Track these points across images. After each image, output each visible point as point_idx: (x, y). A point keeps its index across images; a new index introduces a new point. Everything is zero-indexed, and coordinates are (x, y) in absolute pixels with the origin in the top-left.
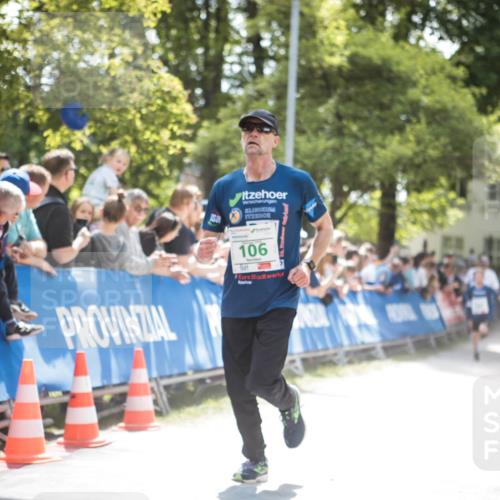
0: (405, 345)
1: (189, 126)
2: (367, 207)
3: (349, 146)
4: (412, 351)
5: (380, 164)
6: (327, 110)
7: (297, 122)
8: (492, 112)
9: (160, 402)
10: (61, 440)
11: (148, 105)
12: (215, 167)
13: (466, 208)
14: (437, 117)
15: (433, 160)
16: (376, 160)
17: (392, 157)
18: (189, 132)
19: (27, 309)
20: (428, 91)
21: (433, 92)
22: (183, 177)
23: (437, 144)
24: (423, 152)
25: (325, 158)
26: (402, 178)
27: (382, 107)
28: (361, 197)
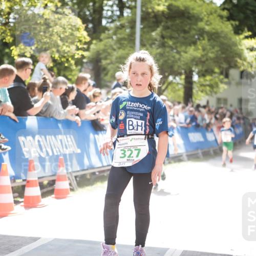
0: (198, 154)
1: (85, 43)
2: (178, 84)
3: (168, 52)
4: (202, 157)
5: (184, 61)
6: (157, 34)
7: (141, 40)
8: (241, 34)
9: (73, 184)
10: (22, 204)
12: (100, 64)
13: (229, 84)
14: (213, 37)
15: (211, 59)
16: (182, 59)
17: (190, 58)
18: (85, 46)
19: (3, 137)
20: (208, 23)
21: (211, 24)
22: (83, 70)
23: (213, 50)
24: (206, 55)
26: (195, 68)
27: (185, 32)
28: (175, 78)
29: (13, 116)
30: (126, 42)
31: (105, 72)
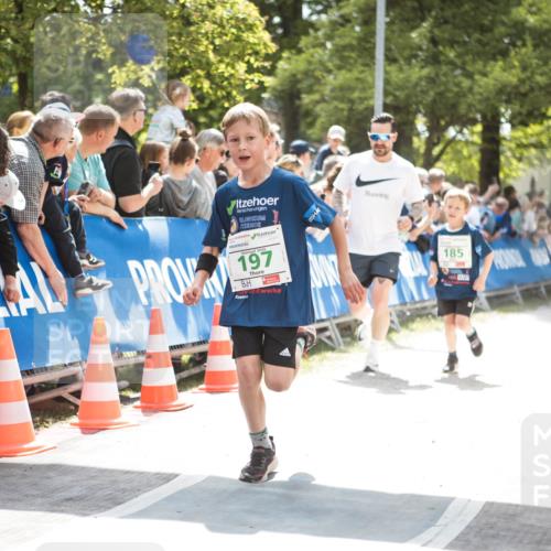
0: (514, 294)
1: (267, 57)
2: (467, 143)
3: (445, 75)
4: (521, 301)
5: (481, 94)
6: (420, 35)
7: (388, 49)
10: (138, 403)
11: (221, 35)
12: (297, 102)
15: (541, 88)
16: (476, 89)
17: (494, 85)
18: (267, 64)
20: (534, 9)
21: (540, 10)
23: (545, 69)
25: (419, 89)
26: (506, 109)
27: (483, 29)
28: (461, 132)
29: (115, 216)
30: (353, 55)
31: (309, 120)
